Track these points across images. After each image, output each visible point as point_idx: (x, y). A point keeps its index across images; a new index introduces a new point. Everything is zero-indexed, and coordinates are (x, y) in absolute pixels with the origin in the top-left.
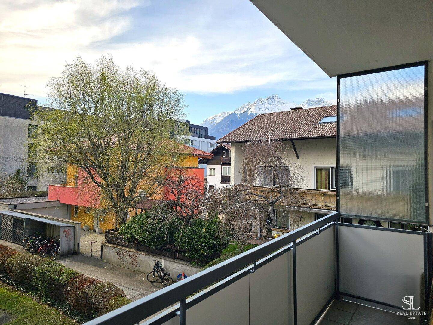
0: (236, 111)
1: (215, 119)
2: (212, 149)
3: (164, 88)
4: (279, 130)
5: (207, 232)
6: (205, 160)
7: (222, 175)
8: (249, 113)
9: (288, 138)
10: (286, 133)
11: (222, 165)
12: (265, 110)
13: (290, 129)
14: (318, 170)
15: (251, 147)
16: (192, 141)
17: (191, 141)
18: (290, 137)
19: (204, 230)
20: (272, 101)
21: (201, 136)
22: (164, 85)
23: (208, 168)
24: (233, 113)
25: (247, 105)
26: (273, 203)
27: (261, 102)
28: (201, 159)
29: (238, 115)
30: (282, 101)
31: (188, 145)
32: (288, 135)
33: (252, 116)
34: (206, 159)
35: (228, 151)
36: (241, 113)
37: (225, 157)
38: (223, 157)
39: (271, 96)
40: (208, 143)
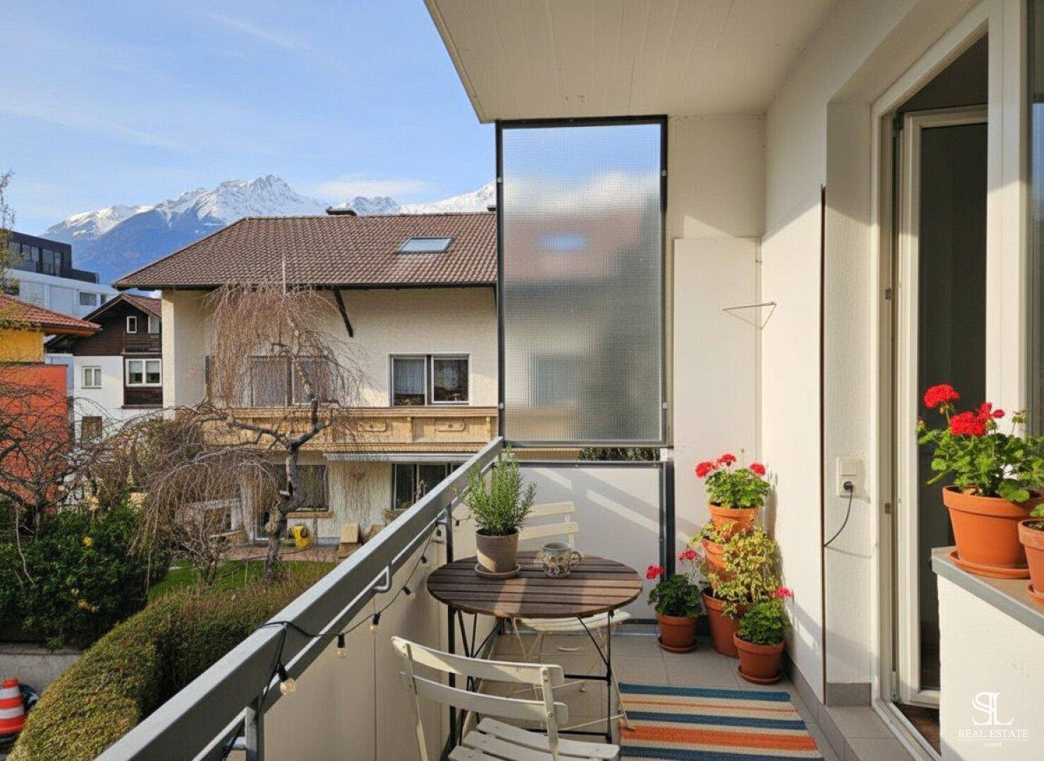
0: (160, 206)
1: (90, 224)
2: (89, 310)
4: (303, 263)
5: (97, 546)
6: (67, 342)
7: (128, 385)
8: (201, 214)
11: (125, 357)
14: (399, 362)
19: (88, 541)
20: (265, 191)
21: (45, 268)
23: (78, 364)
26: (295, 447)
28: (52, 337)
29: (169, 218)
33: (211, 226)
34: (68, 336)
35: (143, 317)
36: (175, 215)
37: (135, 332)
38: (128, 331)
39: (264, 178)
40: (75, 292)
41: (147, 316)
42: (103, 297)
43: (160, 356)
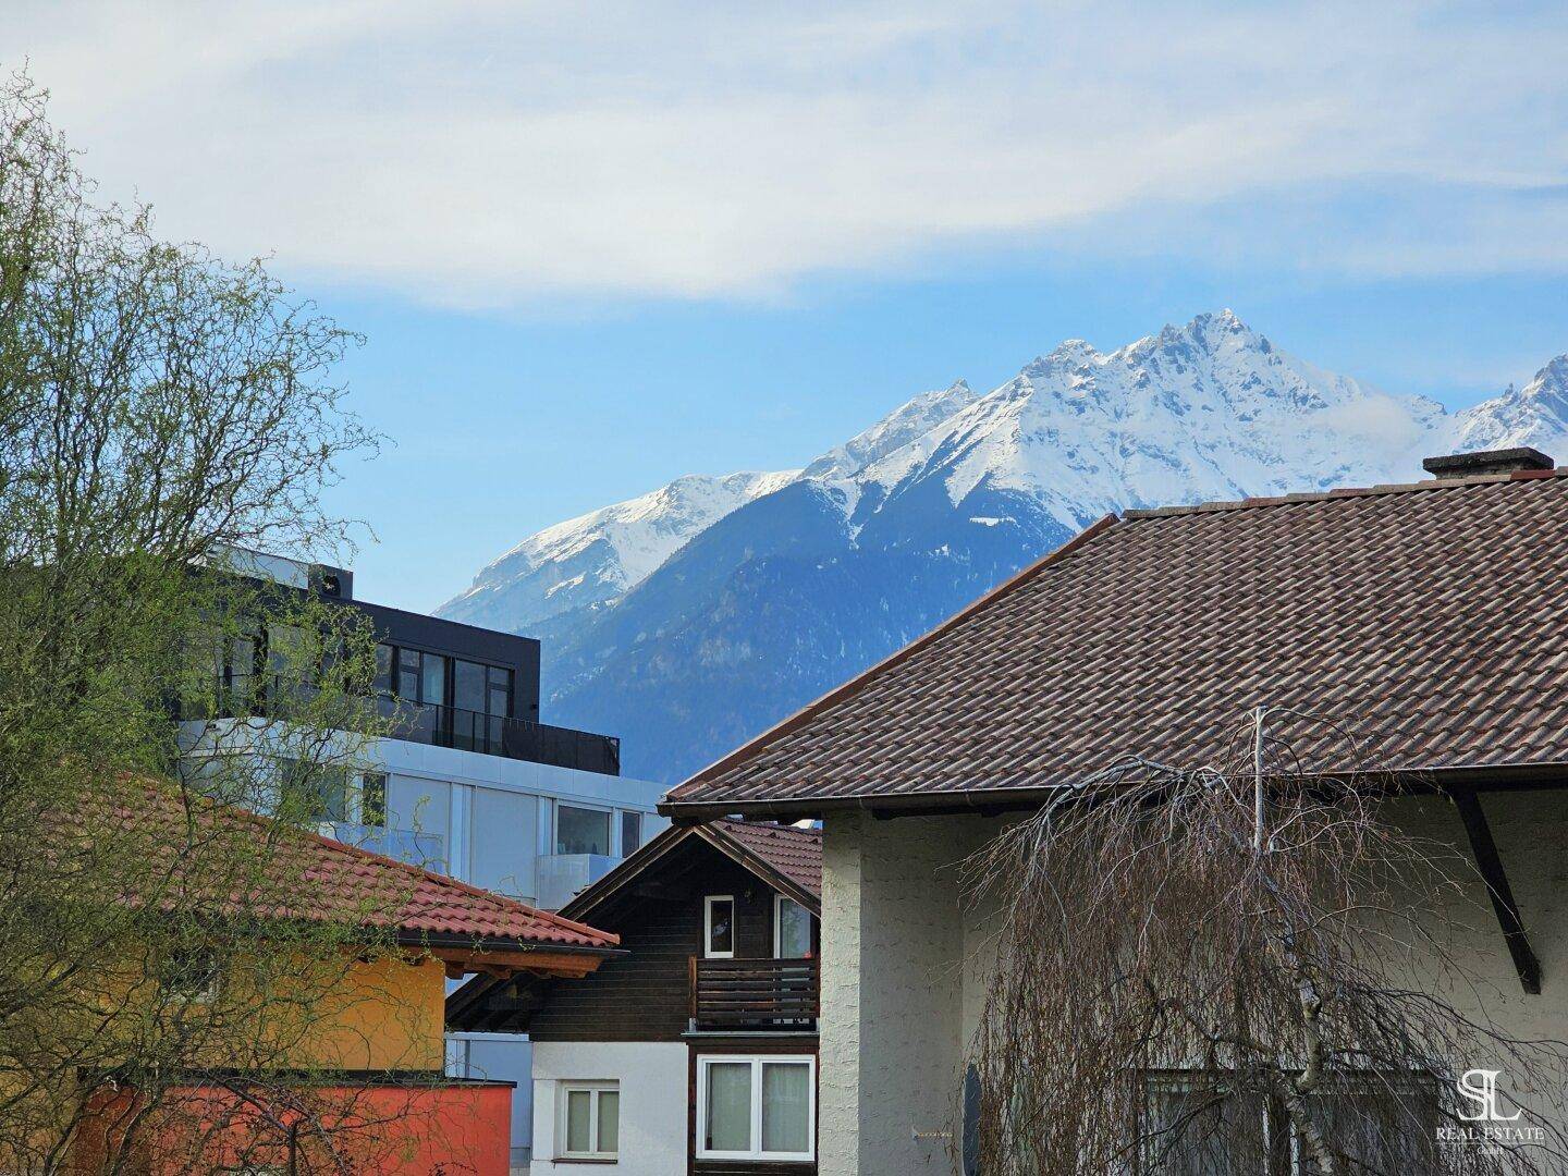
0: (823, 465)
1: (599, 552)
2: (581, 873)
3: (134, 247)
4: (1327, 687)
6: (513, 993)
7: (702, 1154)
8: (959, 487)
9: (1430, 765)
10: (1400, 716)
11: (696, 1047)
12: (1120, 461)
13: (1438, 679)
15: (1069, 869)
16: (375, 782)
17: (357, 782)
18: (1444, 754)
20: (1189, 377)
21: (461, 728)
22: (129, 220)
23: (548, 1073)
24: (797, 494)
25: (939, 412)
27: (1078, 380)
28: (468, 978)
29: (850, 509)
30: (1290, 377)
31: (326, 831)
32: (1428, 735)
33: (991, 522)
34: (526, 978)
35: (755, 897)
36: (872, 490)
37: (729, 955)
38: (709, 954)
39: (1182, 327)
40: (543, 805)
41: (769, 894)
42: (632, 822)
43: (812, 1046)
